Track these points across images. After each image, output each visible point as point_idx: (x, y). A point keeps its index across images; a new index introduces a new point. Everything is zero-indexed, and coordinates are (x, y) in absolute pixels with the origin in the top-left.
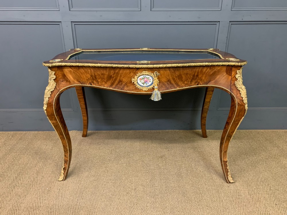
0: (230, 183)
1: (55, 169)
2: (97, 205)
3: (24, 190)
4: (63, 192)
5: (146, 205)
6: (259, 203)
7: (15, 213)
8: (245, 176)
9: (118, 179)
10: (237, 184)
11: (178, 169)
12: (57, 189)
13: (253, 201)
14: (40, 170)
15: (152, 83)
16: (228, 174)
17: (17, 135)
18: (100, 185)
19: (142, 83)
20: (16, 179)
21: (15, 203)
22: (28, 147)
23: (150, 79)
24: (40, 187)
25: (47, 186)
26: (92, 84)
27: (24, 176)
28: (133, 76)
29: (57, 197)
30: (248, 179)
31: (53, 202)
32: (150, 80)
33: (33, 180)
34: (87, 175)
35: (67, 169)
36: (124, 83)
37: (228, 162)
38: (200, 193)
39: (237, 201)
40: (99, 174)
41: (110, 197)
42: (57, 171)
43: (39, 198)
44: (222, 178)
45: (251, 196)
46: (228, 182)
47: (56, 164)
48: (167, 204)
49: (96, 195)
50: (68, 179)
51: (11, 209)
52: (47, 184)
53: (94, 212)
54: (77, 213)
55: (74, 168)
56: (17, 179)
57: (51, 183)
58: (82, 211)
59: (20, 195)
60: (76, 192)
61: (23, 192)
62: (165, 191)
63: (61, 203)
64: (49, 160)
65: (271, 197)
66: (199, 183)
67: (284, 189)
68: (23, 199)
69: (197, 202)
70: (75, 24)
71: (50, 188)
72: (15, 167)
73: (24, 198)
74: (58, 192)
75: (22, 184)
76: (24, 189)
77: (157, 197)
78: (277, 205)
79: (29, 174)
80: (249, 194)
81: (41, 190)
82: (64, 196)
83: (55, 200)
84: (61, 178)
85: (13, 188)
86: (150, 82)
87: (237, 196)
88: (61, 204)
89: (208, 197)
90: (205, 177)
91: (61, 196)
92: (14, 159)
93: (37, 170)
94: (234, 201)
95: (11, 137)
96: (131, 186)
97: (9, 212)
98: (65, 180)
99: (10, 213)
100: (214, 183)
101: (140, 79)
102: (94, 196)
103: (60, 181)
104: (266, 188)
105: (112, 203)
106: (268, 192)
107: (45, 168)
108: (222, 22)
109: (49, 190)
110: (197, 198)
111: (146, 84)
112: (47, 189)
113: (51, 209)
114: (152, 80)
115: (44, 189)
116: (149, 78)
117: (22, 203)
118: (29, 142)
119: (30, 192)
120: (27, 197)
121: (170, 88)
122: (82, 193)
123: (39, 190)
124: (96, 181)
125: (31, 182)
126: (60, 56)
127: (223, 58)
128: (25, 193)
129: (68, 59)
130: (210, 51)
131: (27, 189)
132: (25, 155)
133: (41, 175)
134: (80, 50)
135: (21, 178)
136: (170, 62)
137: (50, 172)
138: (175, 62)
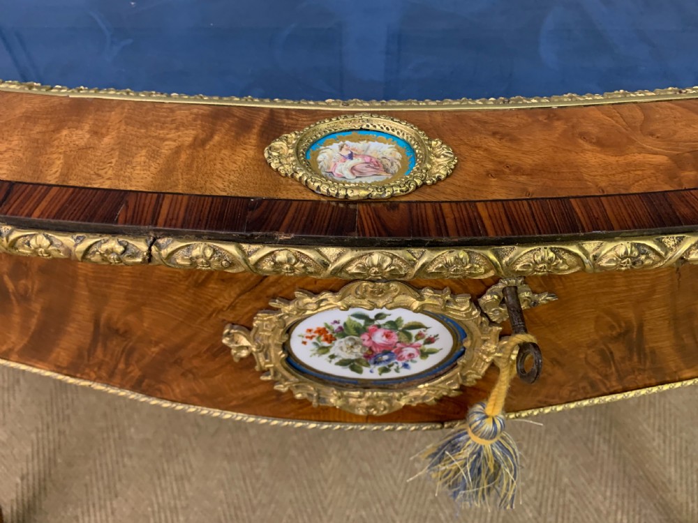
15: (449, 363)
19: (343, 363)
23: (429, 333)
28: (232, 307)
32: (430, 341)
36: (155, 349)
86: (424, 354)
101: (321, 332)
111: (385, 370)
114: (444, 343)
116: (418, 326)
121: (620, 379)
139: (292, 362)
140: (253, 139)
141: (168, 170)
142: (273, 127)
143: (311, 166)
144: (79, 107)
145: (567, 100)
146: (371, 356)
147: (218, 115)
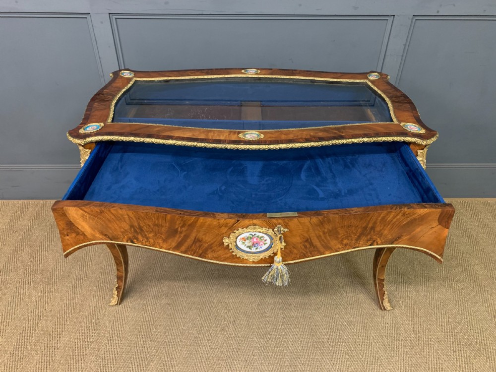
0: (385, 309)
1: (101, 281)
2: (175, 352)
3: (56, 323)
4: (120, 327)
5: (251, 352)
6: (429, 348)
7: (48, 367)
8: (410, 295)
9: (207, 302)
10: (396, 311)
11: (304, 282)
12: (110, 322)
13: (418, 344)
14: (78, 283)
16: (384, 298)
17: (30, 209)
18: (178, 314)
20: (41, 302)
21: (45, 349)
22: (52, 235)
24: (81, 316)
25: (92, 314)
27: (53, 294)
29: (111, 337)
30: (415, 302)
31: (105, 346)
33: (68, 303)
34: (155, 293)
35: (122, 288)
37: (385, 281)
38: (338, 330)
39: (394, 344)
40: (174, 292)
41: (195, 338)
42: (105, 286)
43: (81, 339)
44: (374, 300)
45: (416, 335)
46: (382, 308)
47: (102, 271)
48: (285, 351)
49: (172, 332)
50: (125, 303)
51: (40, 360)
52: (91, 311)
53: (170, 366)
54: (144, 368)
56: (42, 300)
57: (98, 310)
58: (151, 364)
59: (51, 332)
60: (139, 328)
61: (54, 327)
62: (282, 326)
63: (118, 348)
64: (90, 263)
65: (447, 336)
66: (336, 310)
67: (470, 321)
68: (56, 340)
69: (332, 346)
70: (116, 18)
71: (98, 319)
72: (35, 276)
73: (58, 339)
74: (112, 327)
75: (51, 311)
76: (56, 321)
77: (270, 337)
78: (456, 352)
79: (61, 292)
80: (414, 331)
81: (83, 323)
82: (121, 335)
83: (107, 342)
84: (114, 301)
85: (37, 318)
87: (396, 336)
88: (118, 351)
89: (349, 338)
90: (346, 298)
91: (116, 334)
92: (32, 259)
93: (73, 283)
94: (389, 345)
95: (19, 212)
96: (228, 316)
97: (37, 366)
98: (120, 304)
99: (40, 367)
100: (359, 310)
102: (170, 335)
103: (113, 306)
104: (442, 320)
105: (199, 349)
106: (445, 327)
107: (86, 278)
108: (398, 16)
109: (96, 324)
110: (332, 338)
112: (94, 321)
113: (104, 360)
115: (88, 322)
117: (56, 349)
118: (52, 224)
119: (66, 328)
120: (63, 337)
122: (149, 329)
123: (80, 323)
124: (171, 306)
125: (66, 307)
126: (96, 104)
127: (394, 120)
128: (59, 329)
129: (112, 121)
130: (372, 82)
131: (61, 321)
132: (48, 252)
133: (80, 294)
134: (130, 76)
135: (49, 299)
136: (299, 137)
137: (95, 288)
138: (308, 137)
140: (236, 134)
141: (226, 137)
142: (239, 133)
143: (245, 137)
144: (210, 131)
145: (282, 130)
147: (231, 132)
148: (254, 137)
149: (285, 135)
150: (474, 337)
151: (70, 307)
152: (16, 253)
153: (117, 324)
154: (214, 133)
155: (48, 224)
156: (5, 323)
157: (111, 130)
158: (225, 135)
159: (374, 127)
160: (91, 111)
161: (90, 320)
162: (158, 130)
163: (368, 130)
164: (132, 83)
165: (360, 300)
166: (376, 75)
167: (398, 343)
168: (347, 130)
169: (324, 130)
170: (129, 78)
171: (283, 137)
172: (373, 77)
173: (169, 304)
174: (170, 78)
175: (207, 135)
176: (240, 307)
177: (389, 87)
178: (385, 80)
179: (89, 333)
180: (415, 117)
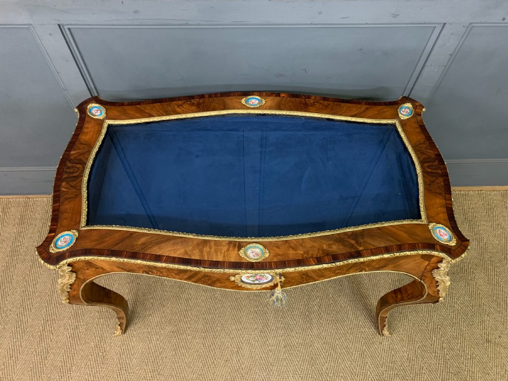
0: (383, 335)
4: (127, 360)
8: (410, 317)
9: (210, 329)
11: (306, 302)
12: (117, 354)
13: (411, 373)
16: (384, 329)
17: (12, 209)
18: (183, 344)
19: (251, 281)
20: (45, 332)
23: (267, 276)
24: (88, 348)
25: (98, 346)
26: (150, 273)
27: (55, 322)
29: (120, 371)
30: (414, 325)
33: (72, 332)
34: (158, 319)
36: (215, 279)
39: (388, 374)
40: (177, 317)
45: (410, 363)
46: (381, 333)
49: (178, 365)
50: (129, 332)
52: (97, 342)
55: (135, 302)
56: (46, 330)
57: (104, 341)
59: (61, 368)
61: (63, 361)
62: (283, 356)
65: (439, 364)
66: (336, 335)
67: (462, 346)
68: (67, 376)
69: (330, 377)
71: (105, 351)
72: (34, 300)
73: (69, 374)
74: (119, 360)
76: (64, 355)
77: (271, 368)
79: (63, 320)
80: (408, 358)
81: (90, 356)
84: (118, 333)
85: (44, 351)
86: (266, 279)
87: (390, 365)
91: (124, 368)
92: (27, 278)
94: (383, 374)
96: (231, 345)
98: (124, 334)
100: (359, 335)
102: (176, 368)
103: (117, 336)
104: (436, 345)
106: (438, 353)
108: (451, 24)
109: (104, 357)
111: (259, 282)
112: (101, 354)
114: (270, 278)
115: (95, 355)
120: (73, 372)
122: (156, 362)
123: (88, 356)
124: (175, 334)
125: (71, 338)
126: (64, 184)
127: (423, 214)
128: (68, 364)
129: (87, 225)
130: (403, 123)
131: (69, 354)
132: (42, 268)
133: (83, 322)
134: (101, 117)
135: (53, 329)
136: (310, 255)
137: (97, 313)
138: (320, 254)
139: (242, 281)
140: (236, 249)
141: (224, 256)
142: (240, 246)
144: (206, 242)
145: (290, 238)
146: (257, 280)
147: (230, 243)
148: (257, 254)
149: (293, 249)
150: (463, 364)
151: (76, 338)
152: (8, 271)
153: (124, 356)
154: (210, 248)
155: (36, 230)
156: (14, 358)
157: (88, 245)
158: (223, 251)
159: (399, 232)
160: (59, 200)
161: (97, 353)
162: (144, 244)
163: (391, 239)
164: (104, 131)
165: (361, 323)
166: (408, 108)
167: (391, 373)
168: (365, 240)
169: (339, 239)
170: (100, 120)
171: (292, 254)
172: (406, 111)
173: (173, 332)
174: (151, 120)
175: (201, 251)
176: (243, 334)
177: (421, 137)
178: (419, 118)
179: (97, 368)
180: (447, 208)
